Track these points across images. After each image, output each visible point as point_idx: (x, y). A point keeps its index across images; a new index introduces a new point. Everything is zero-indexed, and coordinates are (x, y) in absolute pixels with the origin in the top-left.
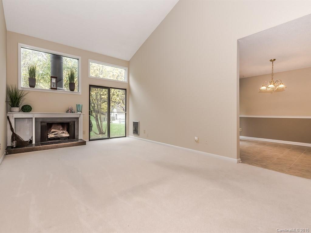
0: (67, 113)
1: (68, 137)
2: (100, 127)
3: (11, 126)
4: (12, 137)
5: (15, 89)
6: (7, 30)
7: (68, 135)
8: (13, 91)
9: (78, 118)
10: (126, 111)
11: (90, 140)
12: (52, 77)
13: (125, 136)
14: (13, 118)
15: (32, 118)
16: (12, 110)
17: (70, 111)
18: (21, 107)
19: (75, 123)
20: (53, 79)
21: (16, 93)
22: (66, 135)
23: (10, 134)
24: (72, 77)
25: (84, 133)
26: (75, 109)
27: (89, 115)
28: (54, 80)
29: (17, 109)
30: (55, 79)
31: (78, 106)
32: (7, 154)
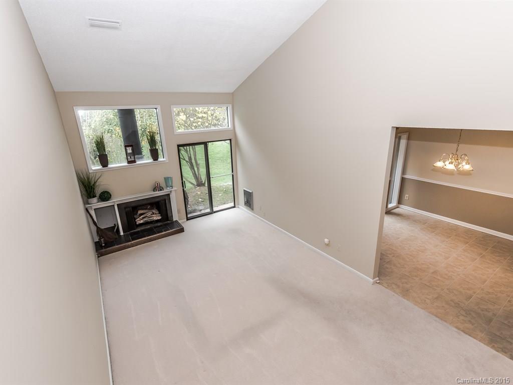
0: (154, 191)
1: (160, 219)
2: (197, 173)
3: (93, 220)
4: (98, 232)
5: (87, 174)
6: (56, 91)
7: (160, 218)
8: (84, 178)
9: (168, 195)
10: (233, 172)
11: (188, 219)
12: (126, 146)
13: (233, 205)
14: (93, 209)
15: (113, 205)
16: (90, 202)
17: (157, 187)
18: (98, 195)
19: (165, 201)
20: (128, 148)
21: (88, 178)
22: (157, 217)
23: (94, 228)
24: (152, 141)
25: (179, 212)
26: (163, 184)
27: (183, 187)
28: (130, 150)
29: (95, 200)
30: (130, 148)
31: (167, 179)
32: (98, 257)
